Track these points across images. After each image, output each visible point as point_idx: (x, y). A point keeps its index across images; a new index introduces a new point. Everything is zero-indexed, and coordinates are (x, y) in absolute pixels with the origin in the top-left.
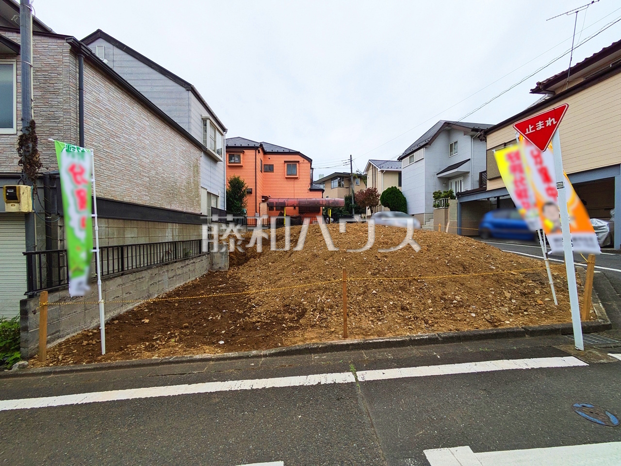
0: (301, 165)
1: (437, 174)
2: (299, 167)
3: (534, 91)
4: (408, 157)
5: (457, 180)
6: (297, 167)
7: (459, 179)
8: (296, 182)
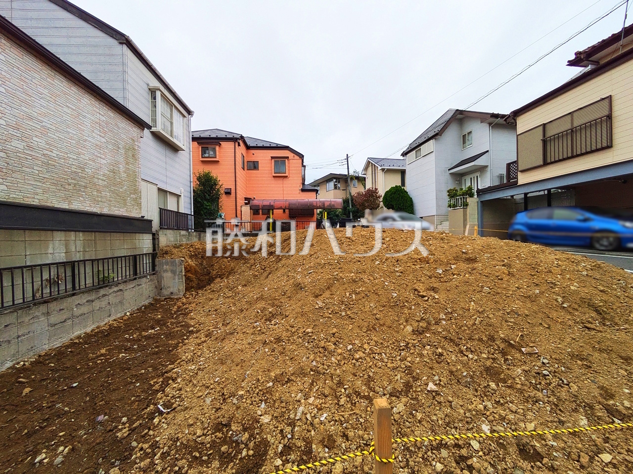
0: (291, 161)
1: (449, 170)
2: (289, 163)
3: (572, 63)
4: (415, 151)
5: (472, 176)
6: (287, 164)
7: (475, 175)
8: (286, 181)
